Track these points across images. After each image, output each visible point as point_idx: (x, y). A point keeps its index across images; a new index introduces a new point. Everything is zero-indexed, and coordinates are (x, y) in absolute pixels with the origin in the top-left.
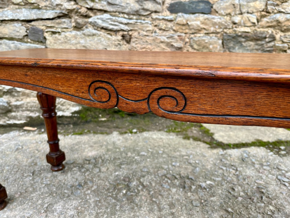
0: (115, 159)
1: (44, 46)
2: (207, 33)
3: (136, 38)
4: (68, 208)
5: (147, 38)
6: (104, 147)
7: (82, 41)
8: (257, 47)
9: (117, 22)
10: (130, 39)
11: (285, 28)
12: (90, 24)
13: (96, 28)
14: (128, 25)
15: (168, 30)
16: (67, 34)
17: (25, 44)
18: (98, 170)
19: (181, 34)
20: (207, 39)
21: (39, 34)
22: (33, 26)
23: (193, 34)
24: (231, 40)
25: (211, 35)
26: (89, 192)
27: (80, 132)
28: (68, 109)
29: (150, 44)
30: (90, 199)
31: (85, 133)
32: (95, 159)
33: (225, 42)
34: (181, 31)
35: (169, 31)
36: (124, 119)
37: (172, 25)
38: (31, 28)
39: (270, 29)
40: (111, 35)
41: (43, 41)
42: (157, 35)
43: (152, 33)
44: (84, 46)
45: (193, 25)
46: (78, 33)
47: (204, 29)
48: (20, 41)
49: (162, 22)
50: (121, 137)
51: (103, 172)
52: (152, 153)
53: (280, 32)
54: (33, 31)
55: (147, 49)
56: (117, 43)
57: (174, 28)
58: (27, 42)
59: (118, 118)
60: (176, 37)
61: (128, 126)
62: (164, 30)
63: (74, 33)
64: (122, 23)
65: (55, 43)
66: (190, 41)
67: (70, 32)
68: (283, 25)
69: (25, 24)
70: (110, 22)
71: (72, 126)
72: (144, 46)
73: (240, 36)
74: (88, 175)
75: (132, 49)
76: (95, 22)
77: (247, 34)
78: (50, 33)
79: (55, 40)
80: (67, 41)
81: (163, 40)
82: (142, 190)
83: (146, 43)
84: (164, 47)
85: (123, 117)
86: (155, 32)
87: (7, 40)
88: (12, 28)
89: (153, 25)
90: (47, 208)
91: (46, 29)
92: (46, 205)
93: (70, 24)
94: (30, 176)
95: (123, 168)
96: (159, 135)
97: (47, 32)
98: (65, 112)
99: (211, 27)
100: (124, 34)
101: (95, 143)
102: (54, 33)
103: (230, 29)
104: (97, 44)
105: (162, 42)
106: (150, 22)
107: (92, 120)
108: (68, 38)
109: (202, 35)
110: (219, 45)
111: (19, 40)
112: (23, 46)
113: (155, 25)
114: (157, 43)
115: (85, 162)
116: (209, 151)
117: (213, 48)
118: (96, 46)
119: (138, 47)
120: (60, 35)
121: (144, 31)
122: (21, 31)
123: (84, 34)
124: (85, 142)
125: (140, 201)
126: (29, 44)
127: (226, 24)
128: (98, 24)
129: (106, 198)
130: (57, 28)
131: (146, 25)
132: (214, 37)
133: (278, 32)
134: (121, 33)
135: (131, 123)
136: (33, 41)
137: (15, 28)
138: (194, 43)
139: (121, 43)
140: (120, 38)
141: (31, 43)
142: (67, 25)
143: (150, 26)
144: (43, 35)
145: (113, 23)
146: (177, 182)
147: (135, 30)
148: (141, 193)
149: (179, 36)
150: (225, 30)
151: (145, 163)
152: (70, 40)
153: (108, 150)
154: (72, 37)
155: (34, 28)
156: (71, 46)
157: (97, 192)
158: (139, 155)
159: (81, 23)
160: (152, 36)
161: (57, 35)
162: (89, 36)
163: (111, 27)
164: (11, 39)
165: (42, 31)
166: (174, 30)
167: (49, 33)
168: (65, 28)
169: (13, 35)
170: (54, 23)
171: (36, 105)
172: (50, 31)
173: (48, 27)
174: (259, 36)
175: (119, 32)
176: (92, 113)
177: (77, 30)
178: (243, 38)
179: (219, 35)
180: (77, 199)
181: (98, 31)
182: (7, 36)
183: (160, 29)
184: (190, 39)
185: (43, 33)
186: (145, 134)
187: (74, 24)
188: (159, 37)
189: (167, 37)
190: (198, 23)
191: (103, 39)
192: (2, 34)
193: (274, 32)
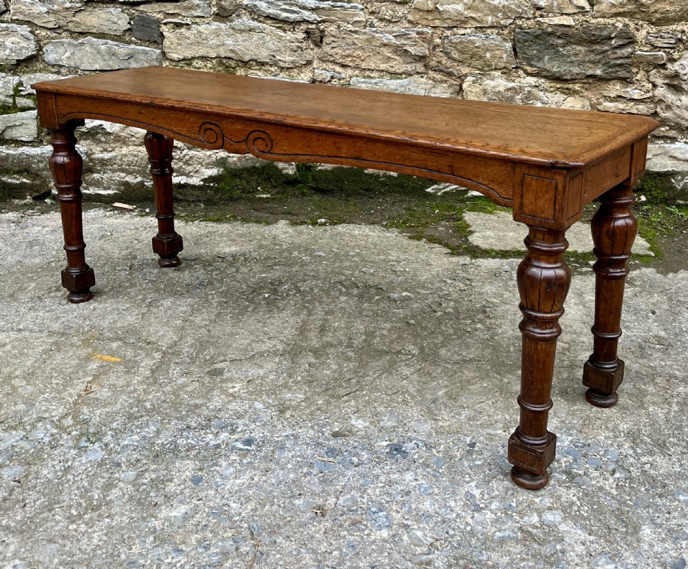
0: (267, 258)
1: (160, 49)
2: (481, 27)
3: (334, 36)
4: (180, 305)
5: (356, 36)
6: (255, 242)
7: (229, 41)
8: (592, 57)
9: (297, 5)
10: (322, 38)
11: (658, 16)
12: (244, 9)
13: (256, 17)
14: (317, 11)
15: (398, 21)
16: (202, 28)
17: (126, 46)
18: (234, 270)
19: (425, 30)
20: (478, 39)
21: (151, 28)
22: (142, 12)
23: (449, 28)
24: (531, 41)
25: (489, 31)
26: (213, 292)
27: (216, 217)
28: (196, 172)
29: (362, 48)
30: (213, 299)
31: (227, 218)
32: (234, 256)
33: (519, 45)
34: (424, 22)
35: (399, 23)
36: (306, 198)
37: (406, 12)
38: (139, 16)
39: (619, 18)
40: (285, 31)
41: (158, 40)
42: (374, 32)
43: (365, 27)
44: (232, 51)
45: (449, 12)
46: (222, 25)
47: (473, 18)
48: (116, 41)
49: (386, 5)
50: (291, 230)
51: (241, 273)
52: (336, 254)
53: (645, 26)
54: (141, 23)
55: (355, 57)
56: (294, 45)
57: (410, 17)
58: (129, 43)
59: (294, 195)
60: (414, 35)
61: (312, 211)
62: (390, 21)
63: (215, 25)
64: (304, 8)
65: (181, 44)
66: (443, 43)
67: (208, 23)
68: (652, 10)
69: (128, 10)
70: (283, 7)
71: (202, 206)
72: (347, 52)
73: (552, 34)
74: (216, 275)
75: (324, 57)
76: (255, 6)
77: (566, 29)
78: (172, 25)
79: (179, 39)
80: (201, 40)
81: (385, 41)
82: (294, 295)
83: (353, 47)
84: (389, 55)
85: (304, 194)
86: (372, 26)
87: (94, 37)
88: (104, 16)
89: (366, 11)
90: (150, 303)
91: (165, 18)
92: (149, 300)
93: (208, 10)
94: (126, 270)
95: (277, 270)
96: (367, 230)
97: (165, 24)
98: (192, 176)
99: (487, 15)
100: (308, 29)
101: (241, 236)
102: (178, 25)
103: (528, 19)
104: (258, 46)
105: (385, 45)
106: (361, 7)
107: (243, 195)
108: (204, 36)
109: (468, 31)
110: (506, 52)
111: (116, 37)
112: (123, 50)
113: (370, 11)
114: (376, 46)
115: (217, 259)
116: (445, 259)
117: (494, 57)
118: (255, 50)
119: (337, 54)
120: (189, 29)
121: (348, 23)
122: (120, 22)
123: (233, 28)
124: (222, 233)
125: (285, 305)
126: (132, 46)
127: (520, 10)
128: (259, 10)
129: (237, 300)
130: (184, 17)
131: (351, 11)
132: (494, 36)
133: (642, 26)
134: (304, 27)
135: (318, 207)
136: (140, 40)
137: (109, 16)
138: (451, 46)
139: (304, 45)
140: (301, 36)
141: (136, 44)
142: (203, 11)
143: (362, 13)
144: (159, 30)
145: (287, 7)
146: (355, 291)
147: (332, 22)
148: (290, 298)
149: (418, 33)
150: (519, 22)
151: (316, 266)
152: (206, 39)
153: (260, 247)
154: (210, 34)
155: (142, 17)
156: (207, 49)
157: (225, 294)
158: (311, 255)
159: (227, 7)
160: (365, 33)
161: (183, 30)
162: (242, 31)
163: (284, 15)
164: (102, 36)
165: (158, 23)
166: (410, 22)
167: (168, 26)
168: (199, 17)
169: (105, 29)
170: (179, 9)
171: (137, 161)
172: (171, 22)
173: (168, 14)
174: (595, 35)
175: (300, 25)
176: (244, 182)
177: (219, 21)
178: (559, 37)
179: (506, 32)
180: (193, 298)
181: (260, 22)
182: (94, 31)
183: (382, 20)
184: (444, 39)
185: (159, 27)
186: (340, 228)
187: (215, 9)
188: (377, 35)
189: (395, 34)
190: (460, 7)
191: (268, 38)
192: (86, 26)
193: (632, 25)
